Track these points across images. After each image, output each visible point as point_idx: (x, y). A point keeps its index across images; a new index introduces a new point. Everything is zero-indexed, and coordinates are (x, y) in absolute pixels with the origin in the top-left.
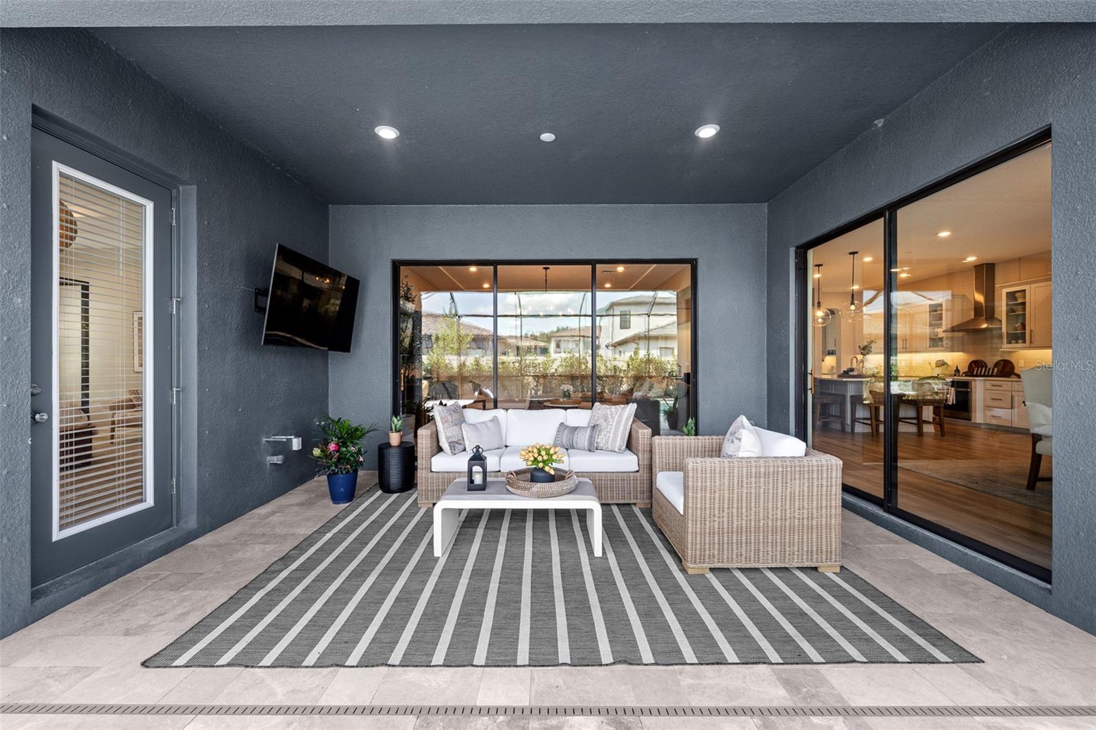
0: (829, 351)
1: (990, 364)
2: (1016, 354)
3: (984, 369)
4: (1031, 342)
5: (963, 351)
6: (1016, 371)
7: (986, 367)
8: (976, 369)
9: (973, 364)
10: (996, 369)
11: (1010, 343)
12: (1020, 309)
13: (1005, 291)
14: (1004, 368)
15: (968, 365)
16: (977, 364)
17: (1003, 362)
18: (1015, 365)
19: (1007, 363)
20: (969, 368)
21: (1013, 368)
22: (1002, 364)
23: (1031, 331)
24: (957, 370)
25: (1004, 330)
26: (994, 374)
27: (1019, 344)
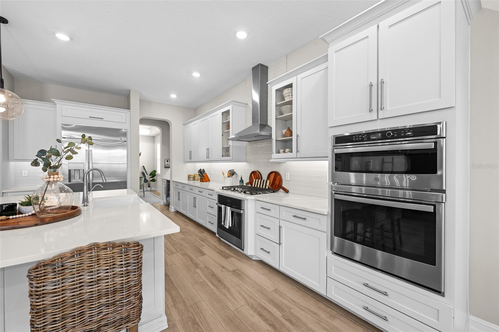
1: (264, 175)
2: (284, 164)
3: (260, 180)
4: (297, 151)
5: (246, 161)
6: (284, 185)
7: (262, 179)
8: (255, 180)
9: (252, 174)
10: (268, 181)
11: (279, 152)
12: (287, 110)
13: (274, 88)
14: (274, 180)
15: (249, 176)
16: (255, 175)
17: (274, 174)
18: (283, 178)
19: (277, 174)
20: (250, 179)
21: (281, 181)
22: (273, 176)
23: (297, 136)
24: (242, 181)
25: (274, 136)
26: (267, 188)
27: (287, 154)
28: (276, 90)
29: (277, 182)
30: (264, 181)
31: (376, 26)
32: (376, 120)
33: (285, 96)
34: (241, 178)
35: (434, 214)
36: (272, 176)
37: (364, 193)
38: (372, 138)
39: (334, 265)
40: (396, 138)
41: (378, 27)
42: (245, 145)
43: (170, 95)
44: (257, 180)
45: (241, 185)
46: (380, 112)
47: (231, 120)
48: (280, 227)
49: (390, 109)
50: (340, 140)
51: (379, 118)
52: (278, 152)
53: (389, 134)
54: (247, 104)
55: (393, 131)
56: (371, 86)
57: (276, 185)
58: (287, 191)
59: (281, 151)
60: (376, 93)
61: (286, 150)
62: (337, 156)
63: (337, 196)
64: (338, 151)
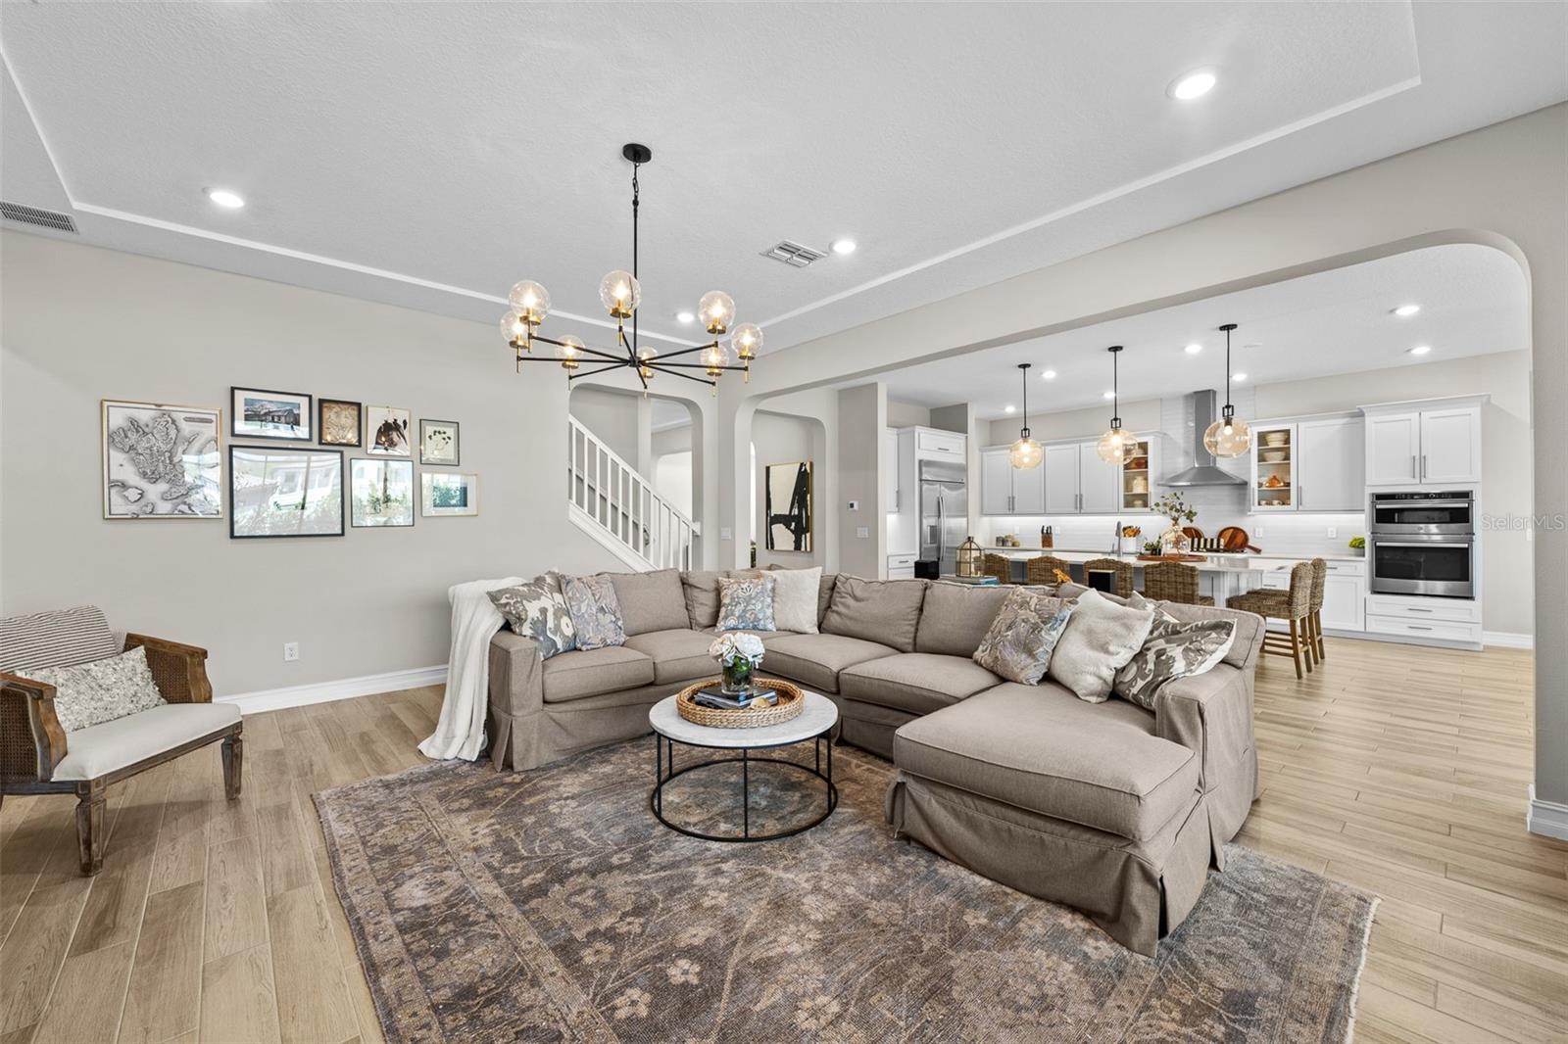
1: (1211, 533)
4: (1296, 504)
6: (1252, 543)
7: (1204, 537)
8: (1189, 539)
10: (1222, 540)
12: (1279, 457)
13: (1254, 430)
14: (1232, 538)
16: (1189, 533)
17: (1232, 530)
18: (1250, 535)
19: (1237, 531)
21: (1246, 538)
22: (1230, 534)
23: (1299, 489)
25: (1254, 484)
26: (1222, 547)
27: (1276, 506)
28: (1259, 433)
29: (1239, 540)
30: (1212, 540)
31: (1418, 414)
32: (1418, 484)
33: (1270, 440)
35: (1467, 549)
38: (1415, 497)
39: (1375, 603)
41: (1420, 414)
44: (1196, 540)
46: (1422, 479)
47: (1150, 457)
49: (1432, 477)
50: (1380, 497)
51: (1422, 483)
52: (1259, 504)
53: (1432, 496)
54: (1165, 434)
55: (1435, 494)
56: (1414, 458)
57: (1236, 544)
58: (1258, 551)
59: (1263, 502)
60: (1419, 465)
61: (1276, 502)
62: (1378, 510)
63: (1378, 544)
64: (1378, 507)
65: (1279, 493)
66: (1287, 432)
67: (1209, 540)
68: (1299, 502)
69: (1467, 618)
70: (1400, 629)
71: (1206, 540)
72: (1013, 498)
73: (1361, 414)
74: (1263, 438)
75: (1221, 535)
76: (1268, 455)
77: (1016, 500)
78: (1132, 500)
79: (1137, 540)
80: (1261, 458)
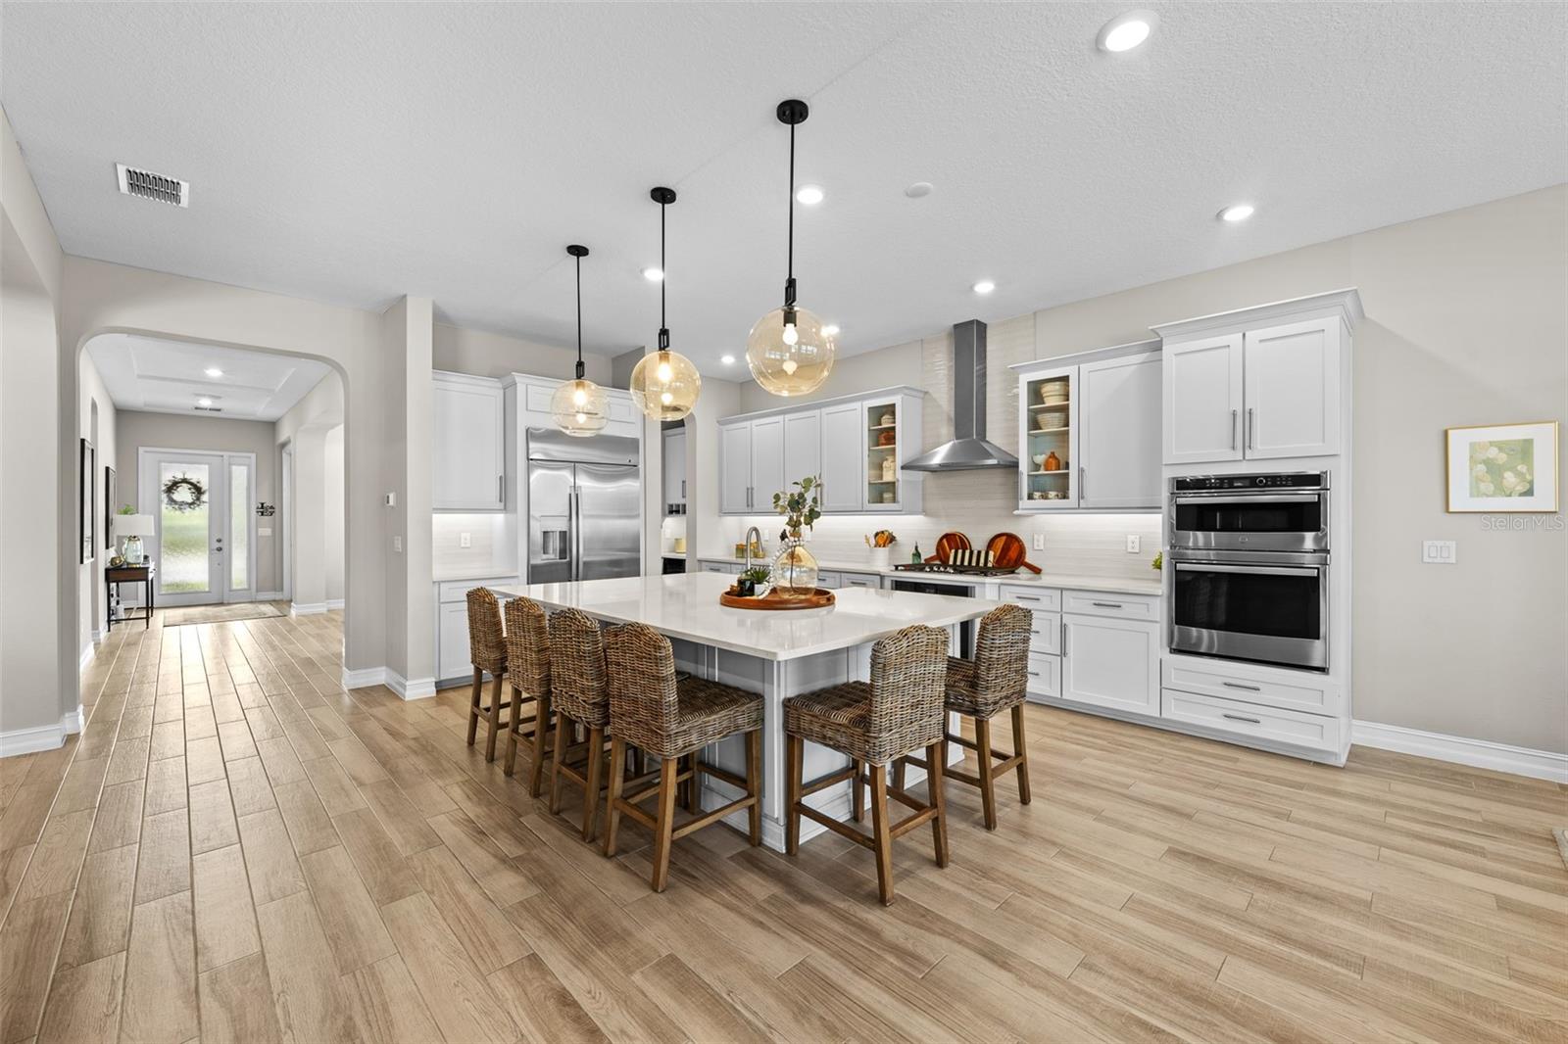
0: (672, 506)
1: (978, 542)
2: (1030, 520)
3: (967, 552)
4: (1078, 497)
5: (925, 512)
6: (1030, 559)
7: (973, 550)
9: (945, 541)
10: (991, 553)
11: (1032, 498)
12: (1056, 421)
13: (1025, 379)
14: (1005, 550)
15: (936, 543)
16: (953, 541)
17: (1004, 538)
18: (1027, 545)
19: (1011, 539)
20: (937, 550)
21: (1022, 551)
22: (1002, 543)
23: (1081, 471)
24: (917, 554)
25: (1024, 467)
26: (990, 565)
27: (1054, 502)
28: (1029, 383)
29: (1013, 554)
30: (979, 553)
31: (1241, 335)
32: (1240, 461)
33: (1044, 395)
34: (916, 548)
35: (1317, 578)
36: (1000, 543)
37: (1212, 558)
38: (1236, 484)
39: (1175, 669)
40: (1269, 486)
41: (1244, 335)
42: (921, 479)
43: (720, 358)
44: (960, 551)
45: (916, 562)
46: (1247, 451)
47: (898, 426)
48: (1063, 628)
49: (1261, 446)
50: (1181, 485)
51: (1246, 458)
52: (1030, 497)
53: (1261, 481)
54: (926, 393)
55: (1266, 477)
56: (1234, 414)
57: (1009, 561)
58: (1036, 571)
59: (1037, 494)
60: (1242, 426)
61: (1052, 494)
62: (1180, 507)
63: (1180, 566)
64: (1182, 501)
65: (1055, 480)
66: (1065, 379)
67: (975, 552)
68: (1081, 496)
69: (1317, 707)
70: (1208, 718)
71: (971, 553)
72: (752, 489)
73: (1157, 347)
74: (1036, 390)
75: (991, 545)
76: (1043, 418)
77: (755, 491)
78: (883, 493)
79: (891, 552)
80: (1034, 424)
